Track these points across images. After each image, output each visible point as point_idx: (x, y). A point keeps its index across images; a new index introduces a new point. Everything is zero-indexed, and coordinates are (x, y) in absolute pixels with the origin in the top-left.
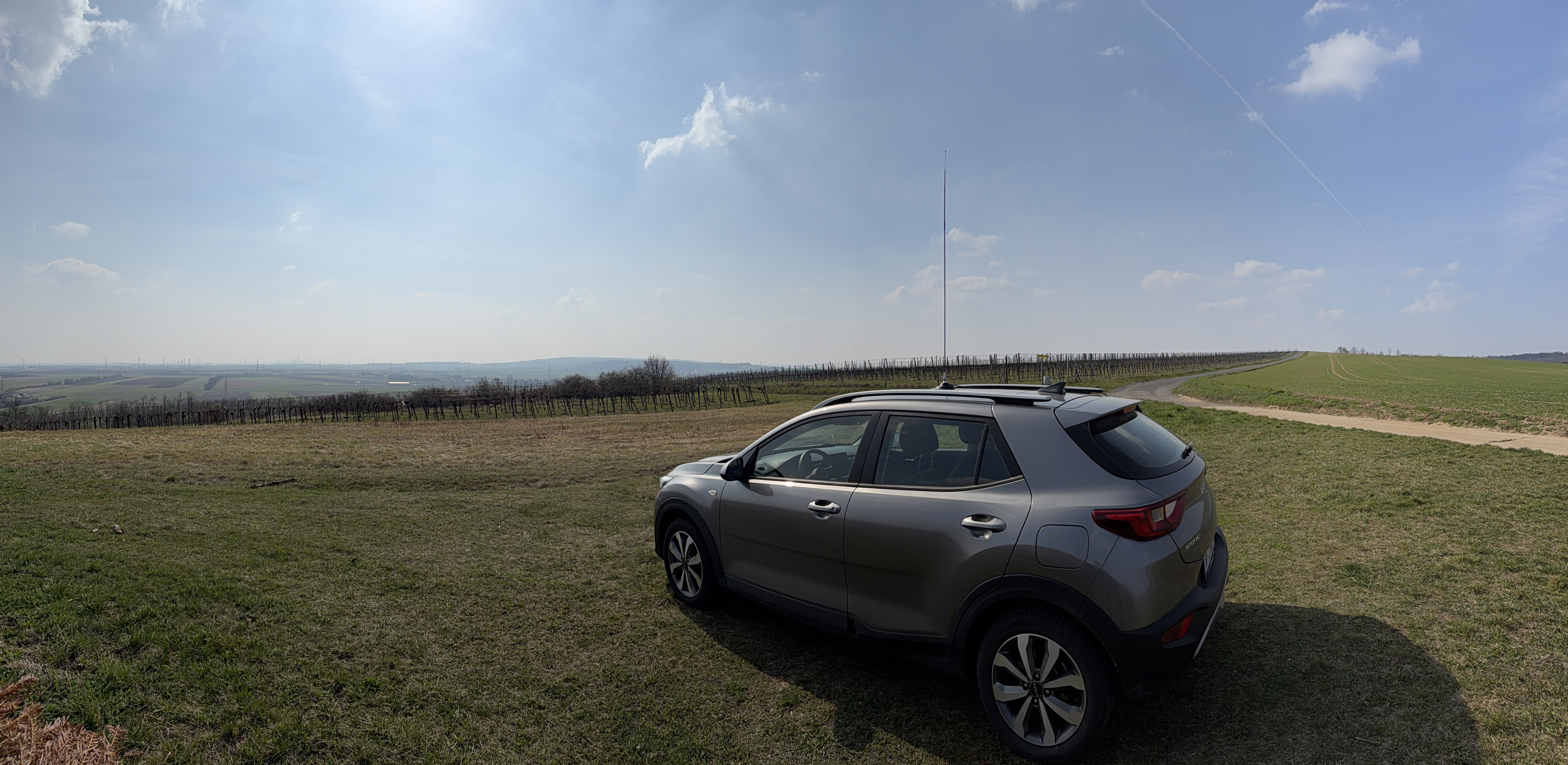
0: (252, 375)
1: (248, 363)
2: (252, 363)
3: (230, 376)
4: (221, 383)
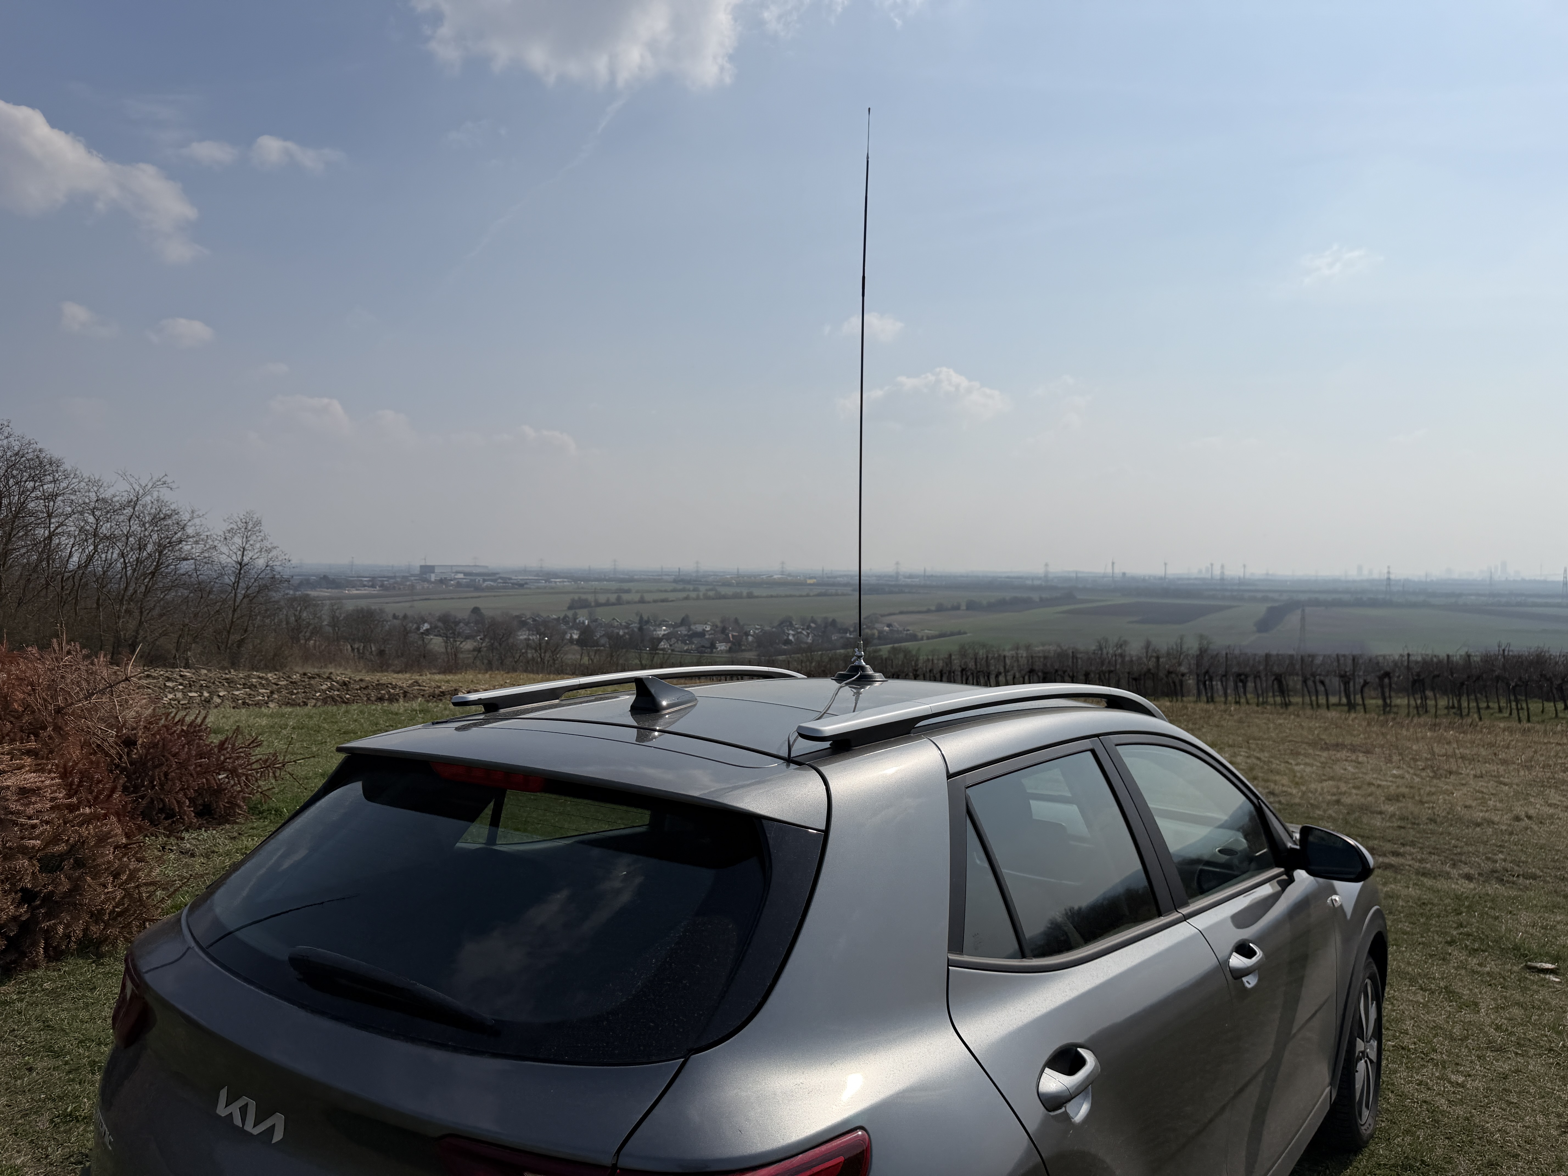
0: (1374, 603)
1: (1365, 575)
2: (1376, 575)
3: (1316, 603)
4: (1293, 619)
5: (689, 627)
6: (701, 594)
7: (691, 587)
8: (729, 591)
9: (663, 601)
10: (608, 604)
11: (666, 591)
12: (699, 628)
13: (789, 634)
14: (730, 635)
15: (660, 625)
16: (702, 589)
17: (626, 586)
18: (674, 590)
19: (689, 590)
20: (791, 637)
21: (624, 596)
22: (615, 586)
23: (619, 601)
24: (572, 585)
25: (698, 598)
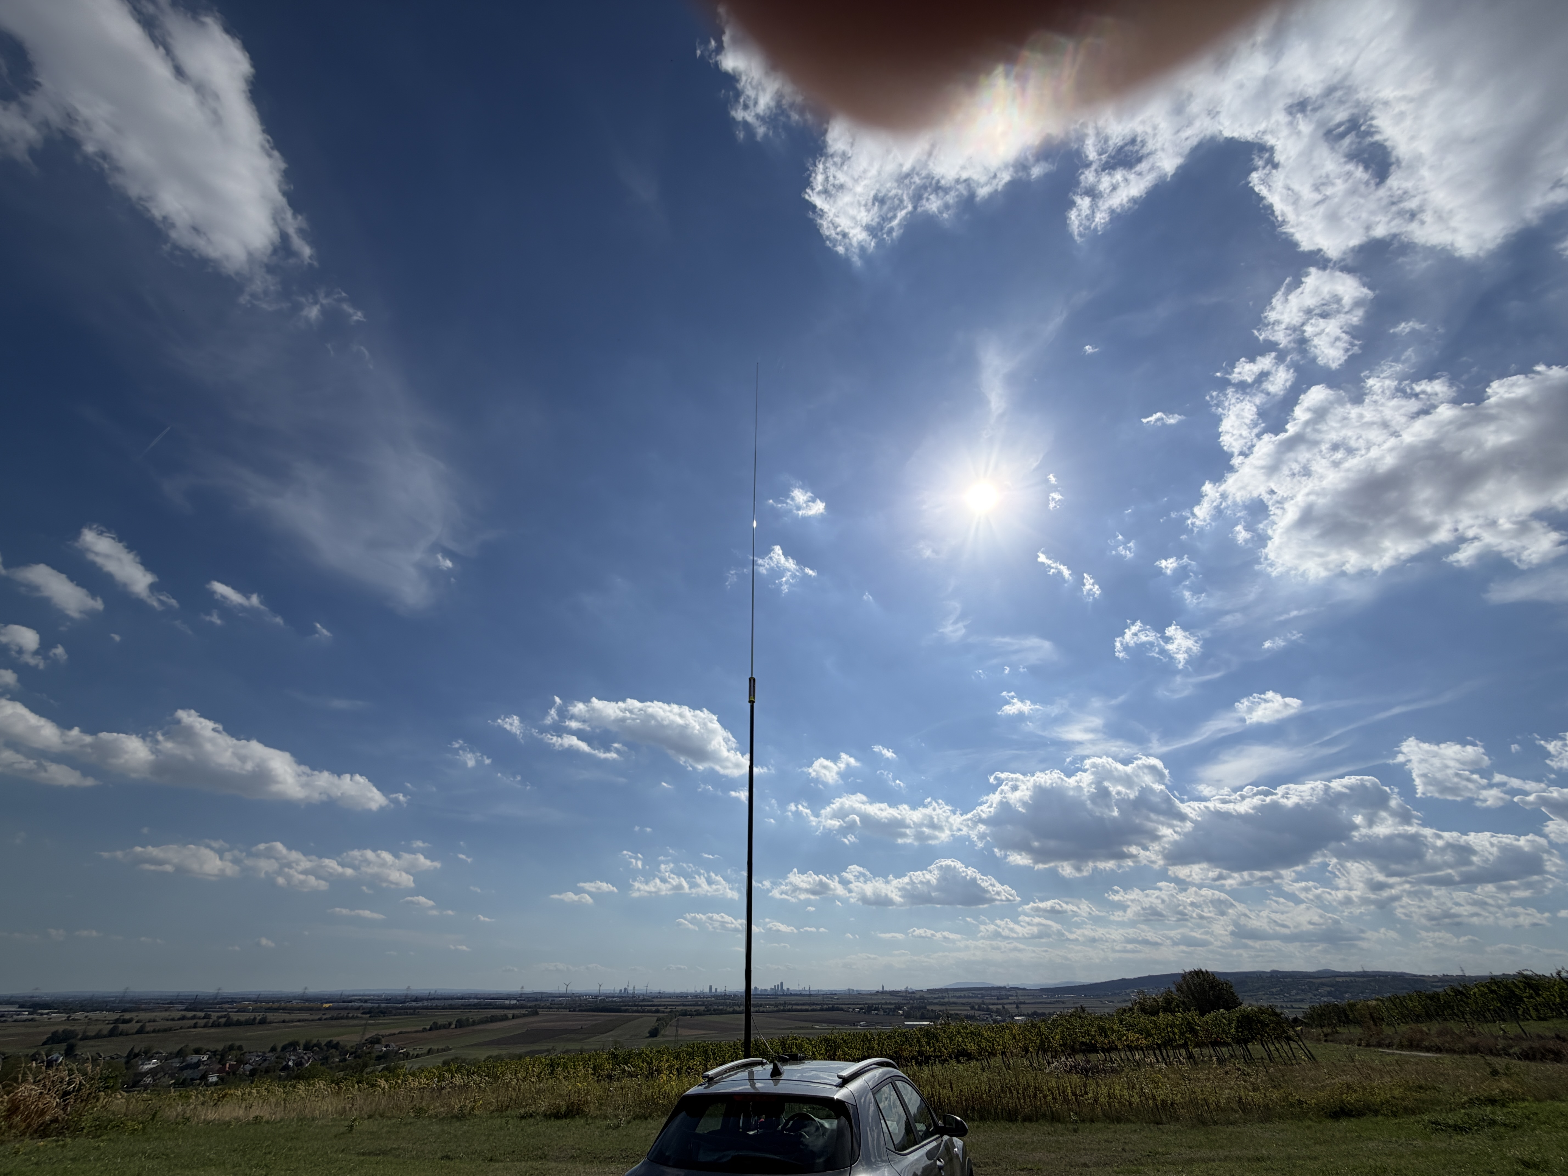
0: (716, 1012)
3: (686, 1013)
4: (672, 1025)
5: (184, 1058)
6: (211, 1021)
7: (202, 1014)
8: (243, 1017)
9: (165, 1031)
10: (98, 1036)
11: (173, 1020)
12: (194, 1058)
13: (289, 1060)
14: (227, 1065)
15: (150, 1059)
16: (214, 1016)
17: (127, 1016)
18: (183, 1018)
19: (199, 1018)
20: (291, 1063)
21: (122, 1027)
22: (115, 1016)
23: (112, 1033)
24: (64, 1016)
25: (205, 1026)
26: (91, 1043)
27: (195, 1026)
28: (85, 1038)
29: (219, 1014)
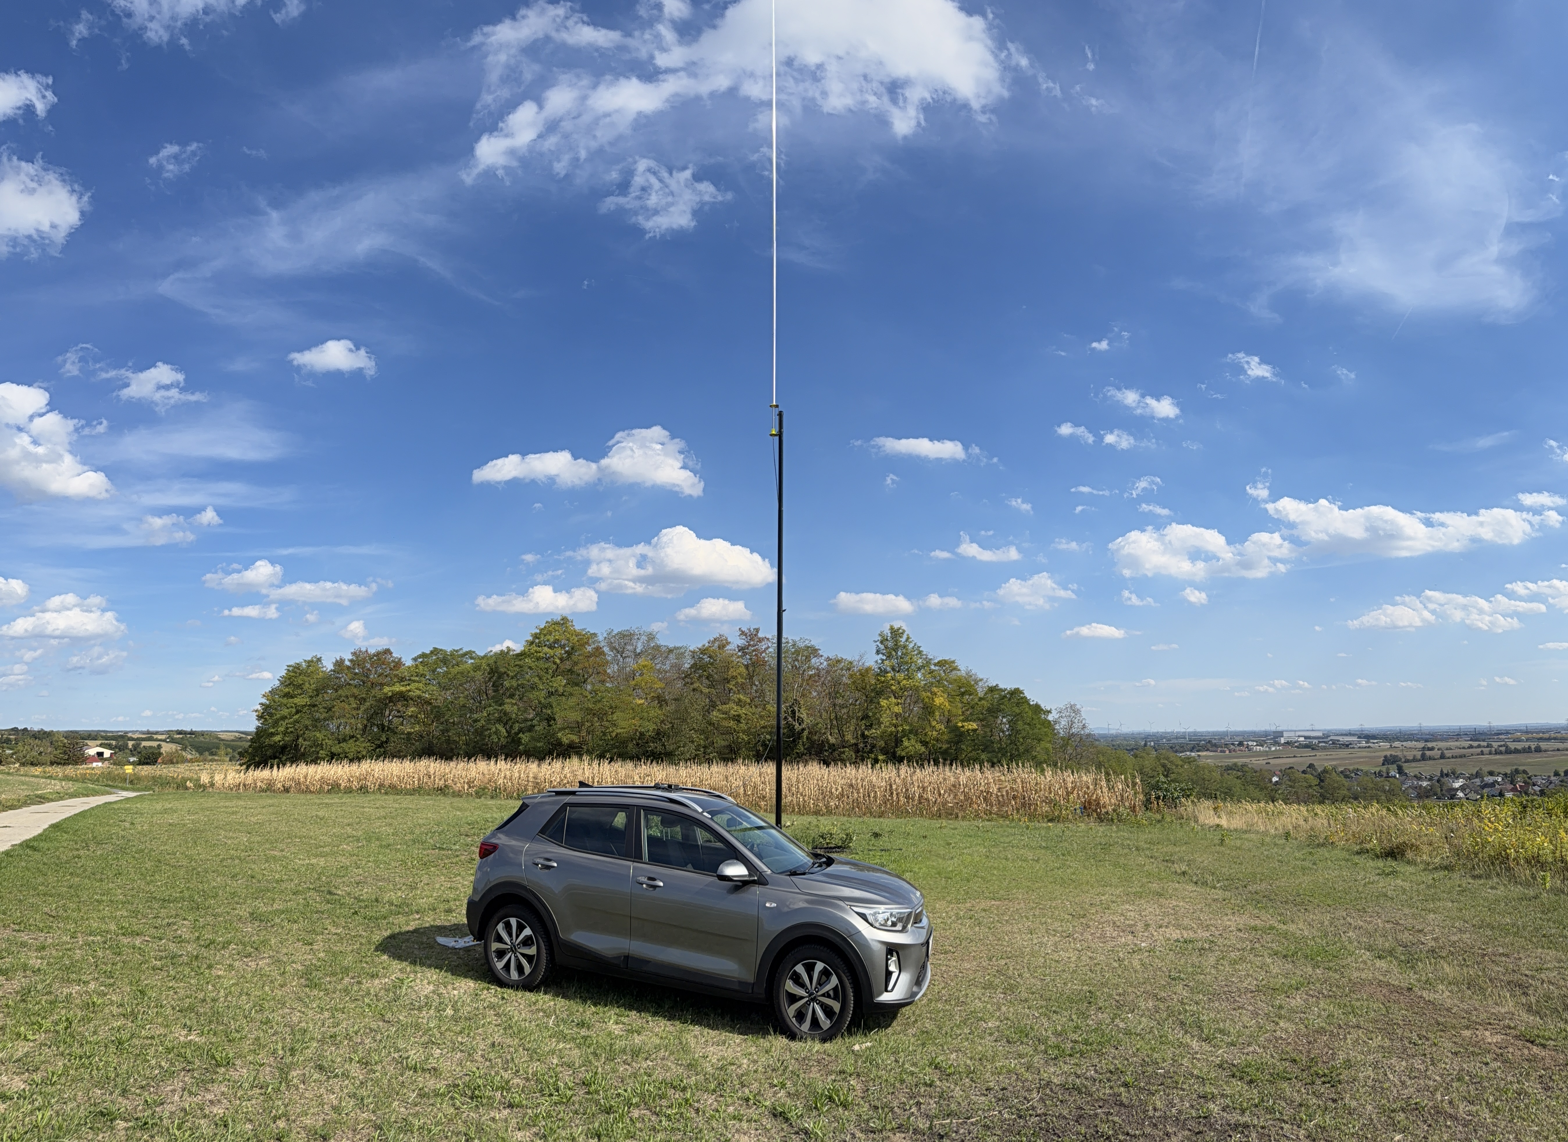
5: (1482, 778)
6: (1493, 749)
8: (1519, 746)
9: (1461, 757)
12: (1490, 779)
14: (1518, 786)
15: (1456, 778)
16: (1495, 745)
17: (1430, 745)
18: (1471, 747)
19: (1484, 747)
21: (1428, 753)
22: (1421, 745)
23: (1424, 758)
24: (1387, 745)
25: (1490, 753)
26: (1413, 764)
27: (1482, 753)
28: (1407, 761)
29: (1499, 743)
